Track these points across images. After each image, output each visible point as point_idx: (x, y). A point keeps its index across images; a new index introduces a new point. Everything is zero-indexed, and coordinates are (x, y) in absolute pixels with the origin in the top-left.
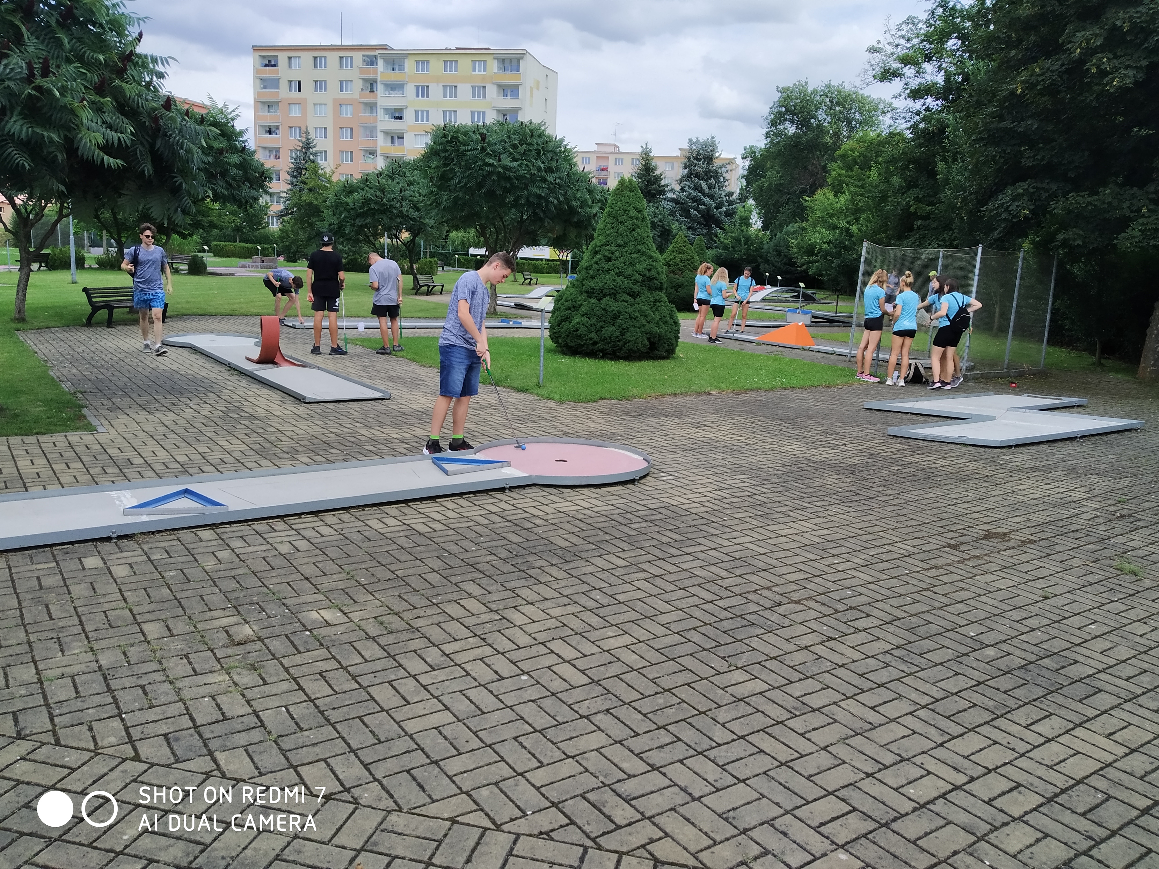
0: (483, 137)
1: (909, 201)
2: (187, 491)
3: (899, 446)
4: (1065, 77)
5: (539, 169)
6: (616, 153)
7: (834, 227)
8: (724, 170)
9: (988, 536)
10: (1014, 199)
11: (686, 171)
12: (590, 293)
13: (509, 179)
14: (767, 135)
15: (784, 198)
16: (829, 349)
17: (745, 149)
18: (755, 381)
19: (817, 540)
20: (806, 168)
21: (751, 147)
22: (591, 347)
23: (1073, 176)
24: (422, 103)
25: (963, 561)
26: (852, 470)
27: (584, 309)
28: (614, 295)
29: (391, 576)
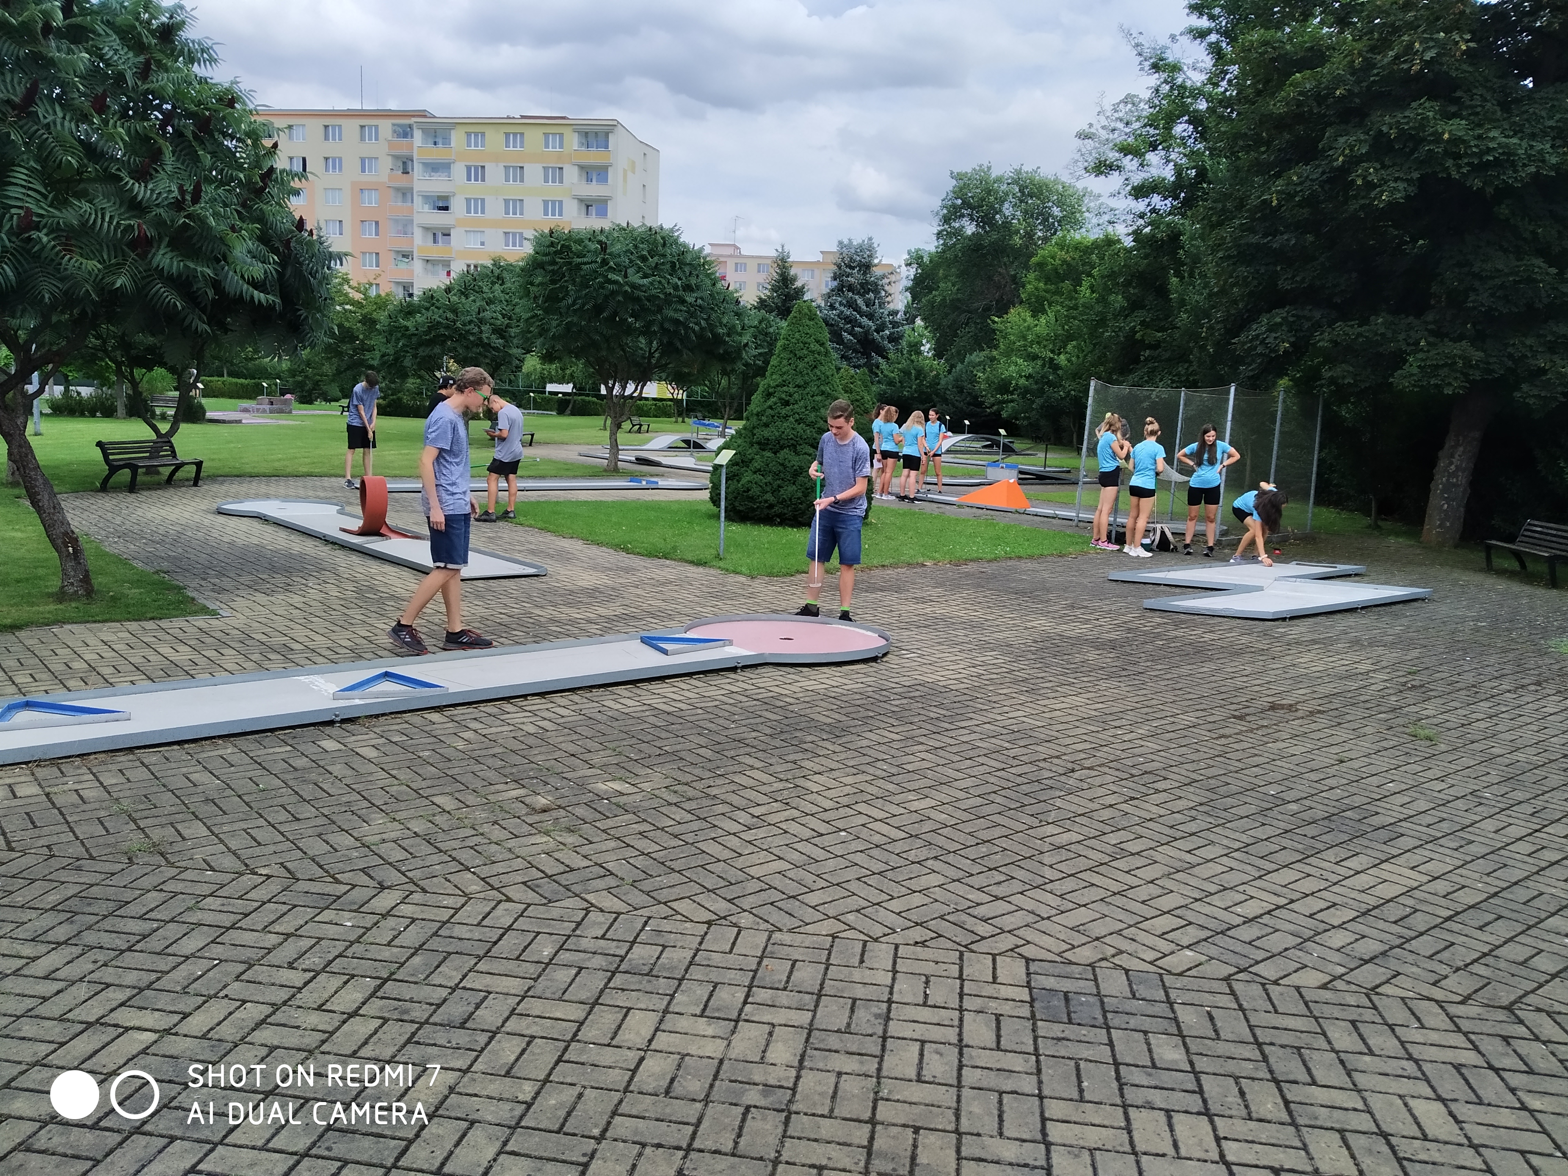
0: (604, 247)
1: (1135, 327)
2: (387, 675)
3: (1159, 620)
4: (1327, 187)
5: (676, 288)
6: (737, 257)
7: (1034, 357)
8: (886, 281)
9: (1273, 707)
10: (1272, 329)
11: (835, 283)
12: (763, 445)
13: (638, 299)
14: (939, 235)
15: (963, 318)
16: (1050, 512)
17: (909, 253)
18: (973, 550)
19: (1094, 713)
20: (990, 278)
21: (917, 251)
22: (766, 511)
23: (1339, 301)
24: (475, 189)
25: (1251, 730)
26: (1113, 645)
27: (756, 465)
28: (793, 447)
29: (658, 752)
